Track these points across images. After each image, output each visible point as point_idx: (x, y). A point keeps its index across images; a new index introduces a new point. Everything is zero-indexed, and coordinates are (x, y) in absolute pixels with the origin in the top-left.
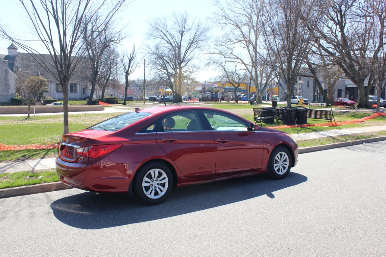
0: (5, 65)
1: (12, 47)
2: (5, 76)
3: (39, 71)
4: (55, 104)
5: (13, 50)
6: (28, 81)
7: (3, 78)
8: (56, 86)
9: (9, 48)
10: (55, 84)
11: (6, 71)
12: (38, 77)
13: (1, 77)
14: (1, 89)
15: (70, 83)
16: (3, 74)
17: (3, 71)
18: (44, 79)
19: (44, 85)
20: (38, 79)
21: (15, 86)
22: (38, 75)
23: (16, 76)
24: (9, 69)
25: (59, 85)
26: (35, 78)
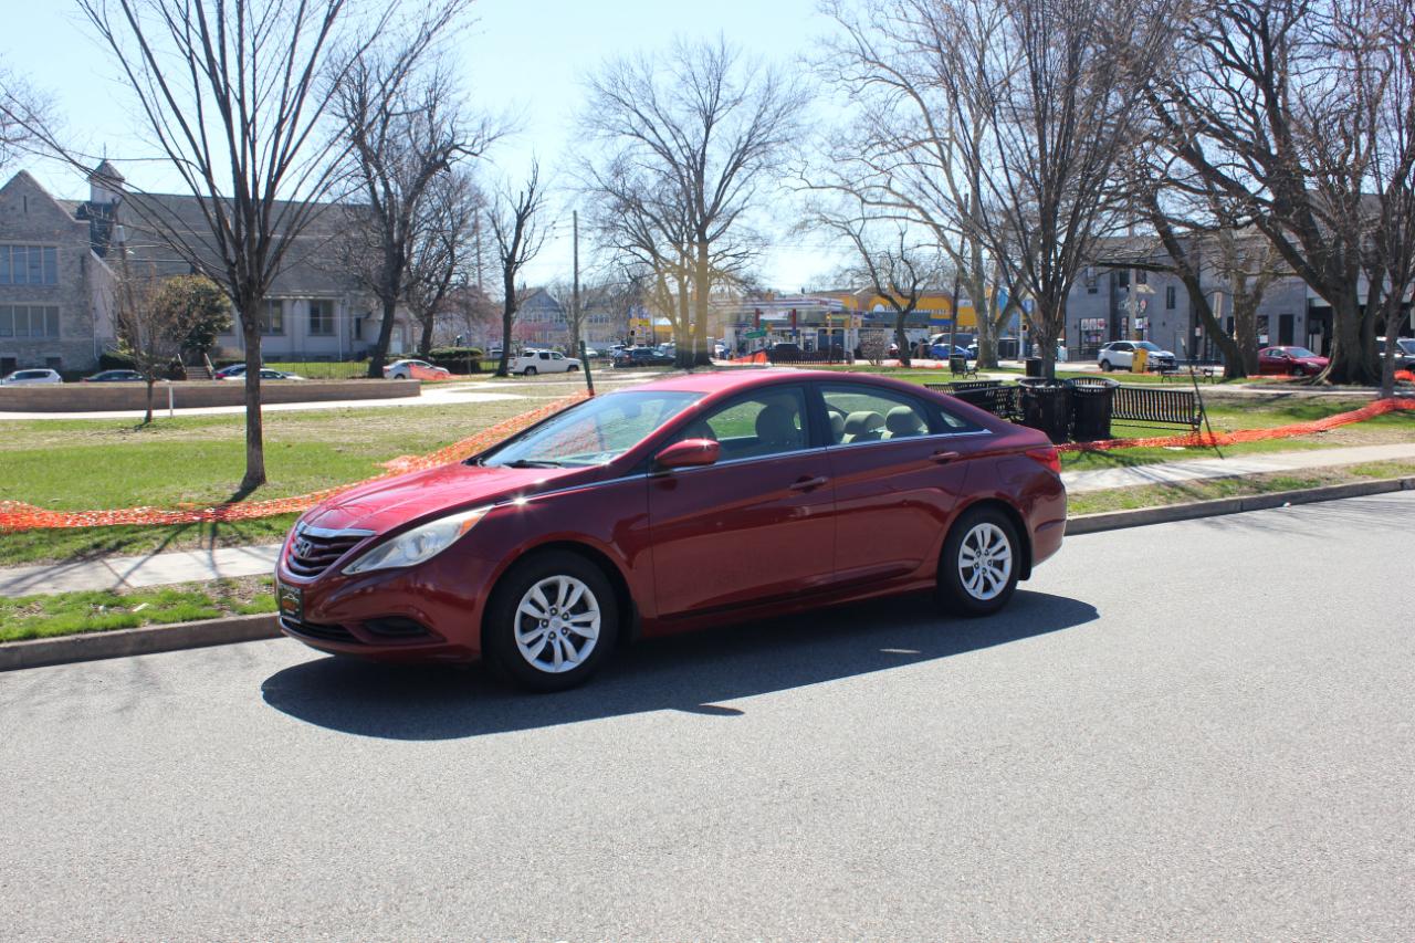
0: (80, 237)
1: (103, 174)
2: (79, 278)
5: (110, 183)
6: (162, 292)
7: (71, 285)
9: (92, 178)
12: (195, 279)
13: (67, 279)
14: (65, 322)
15: (310, 300)
16: (71, 270)
17: (73, 258)
18: (218, 285)
19: (220, 306)
20: (196, 287)
21: (113, 312)
22: (196, 272)
23: (117, 277)
24: (92, 253)
25: (269, 306)
26: (184, 283)
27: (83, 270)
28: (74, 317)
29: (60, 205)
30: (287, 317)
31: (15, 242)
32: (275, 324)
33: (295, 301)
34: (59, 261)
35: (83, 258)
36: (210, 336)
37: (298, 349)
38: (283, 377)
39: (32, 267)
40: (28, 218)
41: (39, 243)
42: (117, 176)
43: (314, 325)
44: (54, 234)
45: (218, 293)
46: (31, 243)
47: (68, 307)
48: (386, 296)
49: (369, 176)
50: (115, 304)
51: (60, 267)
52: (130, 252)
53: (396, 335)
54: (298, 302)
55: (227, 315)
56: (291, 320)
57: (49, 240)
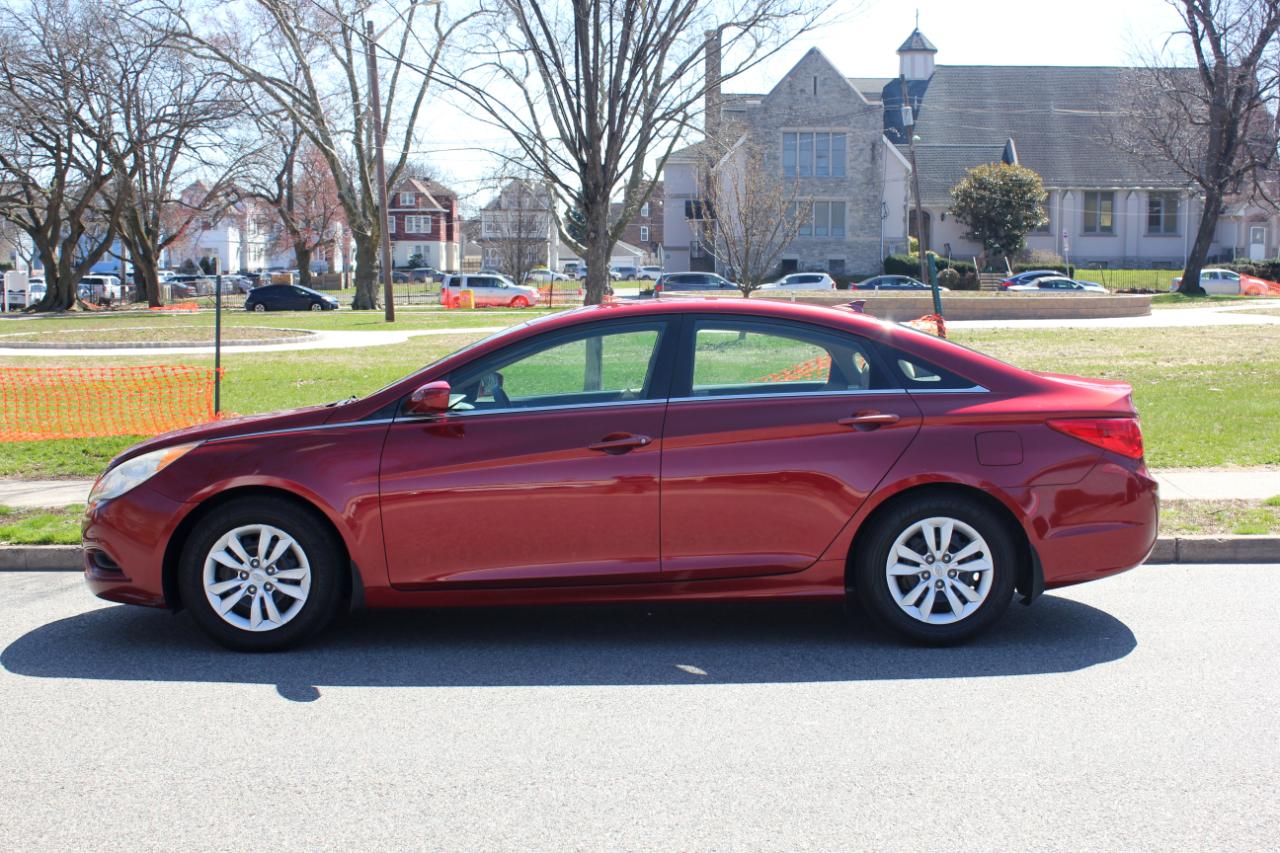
0: (872, 121)
1: (914, 46)
2: (868, 169)
3: (1012, 141)
4: (1042, 285)
5: (919, 57)
6: (964, 184)
7: (860, 176)
8: (1086, 207)
9: (902, 51)
10: (1080, 198)
11: (874, 145)
12: (1004, 167)
13: (855, 167)
14: (851, 218)
15: (1150, 192)
16: (861, 159)
17: (861, 145)
18: (1029, 175)
19: (1032, 200)
20: (1004, 176)
21: (905, 207)
22: (1007, 159)
23: (909, 166)
24: (885, 139)
25: (1097, 198)
26: (991, 172)
27: (873, 158)
28: (861, 213)
29: (848, 81)
30: (1119, 213)
31: (803, 129)
32: (1106, 222)
33: (1131, 191)
34: (848, 149)
36: (1018, 237)
37: (1131, 253)
38: (1080, 288)
39: (819, 157)
40: (818, 101)
41: (827, 129)
42: (928, 46)
43: (1153, 222)
44: (844, 119)
45: (1031, 184)
46: (819, 129)
47: (855, 202)
48: (1204, 186)
49: (1194, 32)
50: (906, 199)
51: (849, 156)
52: (916, 137)
53: (1258, 236)
54: (1133, 195)
55: (1039, 210)
56: (1126, 217)
57: (838, 125)
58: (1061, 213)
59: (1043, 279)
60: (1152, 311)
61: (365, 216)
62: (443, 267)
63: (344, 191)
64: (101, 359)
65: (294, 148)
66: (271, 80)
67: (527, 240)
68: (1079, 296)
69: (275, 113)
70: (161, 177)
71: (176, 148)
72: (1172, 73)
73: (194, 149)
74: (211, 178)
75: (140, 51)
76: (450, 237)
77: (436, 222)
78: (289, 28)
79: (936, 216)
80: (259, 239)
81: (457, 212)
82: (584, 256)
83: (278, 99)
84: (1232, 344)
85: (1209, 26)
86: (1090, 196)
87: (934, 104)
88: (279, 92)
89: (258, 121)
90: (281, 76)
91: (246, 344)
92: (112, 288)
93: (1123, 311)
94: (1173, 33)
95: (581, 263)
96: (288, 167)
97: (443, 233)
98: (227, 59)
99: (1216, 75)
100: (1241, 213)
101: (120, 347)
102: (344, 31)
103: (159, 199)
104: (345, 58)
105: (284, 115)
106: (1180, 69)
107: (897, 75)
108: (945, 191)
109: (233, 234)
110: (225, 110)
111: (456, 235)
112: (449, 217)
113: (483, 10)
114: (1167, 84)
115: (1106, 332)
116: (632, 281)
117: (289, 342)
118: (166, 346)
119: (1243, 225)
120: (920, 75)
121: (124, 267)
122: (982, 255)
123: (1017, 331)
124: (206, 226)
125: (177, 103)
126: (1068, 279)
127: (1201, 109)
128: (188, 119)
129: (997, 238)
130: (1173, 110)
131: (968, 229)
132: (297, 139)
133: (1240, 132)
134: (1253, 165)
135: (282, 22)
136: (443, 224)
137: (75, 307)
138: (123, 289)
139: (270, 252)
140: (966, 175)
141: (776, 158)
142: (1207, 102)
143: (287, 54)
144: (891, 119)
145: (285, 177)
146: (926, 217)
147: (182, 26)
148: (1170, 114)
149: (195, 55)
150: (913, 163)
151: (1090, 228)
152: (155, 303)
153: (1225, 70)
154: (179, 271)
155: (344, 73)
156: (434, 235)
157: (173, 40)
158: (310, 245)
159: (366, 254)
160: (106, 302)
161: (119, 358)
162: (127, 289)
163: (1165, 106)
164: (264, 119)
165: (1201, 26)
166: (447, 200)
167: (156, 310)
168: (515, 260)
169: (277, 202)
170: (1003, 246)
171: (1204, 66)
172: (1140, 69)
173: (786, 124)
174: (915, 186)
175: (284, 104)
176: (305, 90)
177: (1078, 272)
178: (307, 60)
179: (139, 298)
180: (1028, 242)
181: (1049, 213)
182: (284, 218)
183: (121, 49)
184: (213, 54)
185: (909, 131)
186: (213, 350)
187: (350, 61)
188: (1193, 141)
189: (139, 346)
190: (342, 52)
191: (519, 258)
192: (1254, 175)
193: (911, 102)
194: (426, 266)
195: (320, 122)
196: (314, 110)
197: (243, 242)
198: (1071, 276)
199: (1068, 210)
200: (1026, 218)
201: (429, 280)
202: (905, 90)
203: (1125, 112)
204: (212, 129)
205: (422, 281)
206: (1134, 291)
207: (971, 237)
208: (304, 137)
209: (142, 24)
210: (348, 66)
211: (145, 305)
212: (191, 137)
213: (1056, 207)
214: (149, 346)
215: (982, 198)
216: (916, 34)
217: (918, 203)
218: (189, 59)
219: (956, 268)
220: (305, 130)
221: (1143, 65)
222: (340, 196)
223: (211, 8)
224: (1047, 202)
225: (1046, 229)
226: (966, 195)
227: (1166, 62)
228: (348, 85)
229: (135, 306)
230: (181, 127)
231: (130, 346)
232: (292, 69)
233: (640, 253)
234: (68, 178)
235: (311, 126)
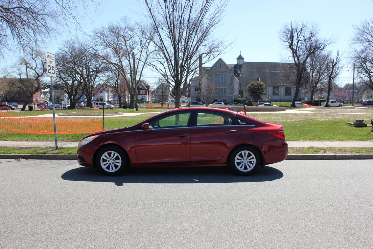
0: (232, 72)
1: (240, 58)
2: (231, 82)
3: (259, 77)
4: (265, 105)
5: (241, 60)
6: (250, 85)
8: (273, 90)
9: (237, 59)
10: (272, 88)
12: (257, 82)
13: (228, 82)
14: (228, 91)
15: (285, 87)
16: (229, 80)
17: (230, 77)
18: (263, 83)
19: (263, 88)
20: (257, 83)
21: (238, 89)
22: (258, 80)
23: (239, 81)
24: (234, 76)
25: (275, 88)
26: (255, 83)
27: (232, 80)
28: (230, 90)
29: (227, 65)
30: (280, 91)
31: (218, 74)
32: (277, 93)
34: (227, 78)
35: (232, 77)
36: (260, 95)
37: (282, 99)
38: (272, 106)
39: (221, 79)
40: (221, 68)
41: (223, 74)
42: (243, 58)
43: (286, 93)
44: (226, 72)
45: (263, 85)
46: (221, 74)
47: (228, 88)
48: (296, 86)
49: (294, 56)
50: (238, 88)
51: (227, 79)
52: (240, 76)
53: (306, 96)
54: (282, 87)
55: (264, 90)
56: (281, 92)
57: (225, 73)
58: (268, 91)
59: (265, 104)
60: (286, 110)
61: (132, 90)
62: (147, 100)
63: (128, 85)
64: (81, 118)
65: (118, 77)
66: (114, 64)
67: (164, 95)
68: (272, 107)
69: (115, 70)
70: (92, 82)
71: (95, 77)
72: (290, 64)
73: (99, 77)
74: (102, 83)
75: (89, 58)
76: (149, 94)
77: (146, 92)
78: (118, 54)
79: (244, 91)
80: (111, 95)
81: (150, 89)
82: (175, 98)
83: (115, 67)
84: (301, 117)
85: (296, 55)
86: (274, 88)
87: (244, 69)
88: (116, 66)
89: (111, 71)
90: (116, 63)
91: (109, 115)
92: (83, 104)
93: (281, 110)
94: (290, 56)
95: (175, 100)
96: (117, 81)
97: (147, 94)
98: (106, 60)
99: (298, 64)
100: (303, 91)
101: (84, 116)
102: (129, 54)
103: (92, 87)
104: (129, 59)
105: (117, 70)
106: (291, 63)
107: (236, 64)
108: (246, 86)
109: (106, 94)
110: (105, 69)
111: (150, 94)
112: (149, 90)
113: (156, 50)
114: (289, 66)
115: (277, 114)
116: (184, 103)
117: (117, 115)
118: (93, 116)
119: (303, 94)
120: (241, 63)
121: (85, 100)
122: (253, 99)
123: (260, 114)
124: (101, 92)
125: (96, 68)
126: (270, 104)
127: (295, 71)
128: (98, 71)
129: (256, 96)
130: (290, 71)
131: (250, 94)
132: (119, 75)
133: (303, 76)
134: (305, 82)
135: (116, 52)
136: (147, 92)
137: (76, 108)
138: (85, 104)
139: (113, 97)
140: (250, 83)
141: (213, 79)
142: (296, 70)
143: (117, 59)
144: (235, 72)
145: (117, 83)
146: (242, 91)
147: (97, 53)
148: (289, 72)
149: (100, 59)
150: (240, 80)
151: (274, 94)
152: (91, 107)
153: (300, 64)
154: (96, 101)
155: (128, 62)
156: (146, 94)
157: (95, 56)
158: (121, 96)
159: (132, 98)
160: (82, 107)
161: (84, 118)
162: (86, 104)
163: (288, 70)
164: (113, 71)
165: (295, 55)
166: (148, 87)
167: (91, 108)
168: (161, 99)
169: (115, 87)
170: (257, 97)
171: (295, 63)
172: (284, 63)
173: (215, 73)
174: (240, 85)
175: (116, 68)
176: (121, 66)
177: (272, 102)
178: (121, 60)
179: (88, 106)
180: (262, 96)
181: (266, 91)
182: (116, 91)
183: (85, 58)
184: (103, 59)
185: (239, 74)
186: (102, 116)
187: (130, 60)
188: (294, 77)
189: (88, 116)
190: (128, 58)
191: (162, 99)
192: (305, 84)
193: (239, 69)
194: (144, 100)
195: (124, 72)
196: (123, 69)
197: (108, 95)
198: (270, 103)
199: (270, 90)
200: (262, 92)
201: (144, 103)
202: (238, 67)
203: (281, 71)
204: (103, 73)
205: (143, 103)
206: (282, 106)
207: (251, 95)
208: (120, 75)
209: (90, 53)
210: (129, 61)
211: (89, 108)
212: (98, 75)
213: (267, 90)
214: (90, 116)
215: (253, 88)
216: (240, 56)
217: (241, 88)
218: (98, 60)
219: (248, 101)
220: (121, 73)
221: (284, 62)
222: (127, 86)
223: (103, 50)
224: (266, 89)
225: (265, 94)
226: (250, 87)
227: (288, 62)
228: (129, 65)
229: (87, 108)
230: (97, 73)
231: (86, 116)
232: (118, 61)
233: (186, 98)
234: (75, 83)
235: (122, 72)
